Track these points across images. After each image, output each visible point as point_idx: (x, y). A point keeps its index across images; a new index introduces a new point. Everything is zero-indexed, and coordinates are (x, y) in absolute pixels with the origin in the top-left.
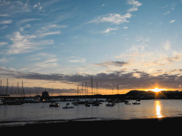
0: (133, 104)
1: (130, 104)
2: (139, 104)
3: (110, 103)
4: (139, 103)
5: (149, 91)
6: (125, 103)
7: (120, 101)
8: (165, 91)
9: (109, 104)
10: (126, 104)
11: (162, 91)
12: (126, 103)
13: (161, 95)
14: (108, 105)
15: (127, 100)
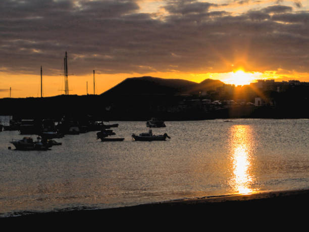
0: (137, 138)
1: (122, 140)
2: (163, 138)
3: (35, 138)
4: (166, 135)
5: (207, 81)
6: (99, 136)
7: (77, 129)
8: (273, 81)
9: (30, 140)
10: (103, 140)
11: (260, 81)
12: (104, 135)
13: (257, 100)
14: (20, 146)
15: (105, 123)
